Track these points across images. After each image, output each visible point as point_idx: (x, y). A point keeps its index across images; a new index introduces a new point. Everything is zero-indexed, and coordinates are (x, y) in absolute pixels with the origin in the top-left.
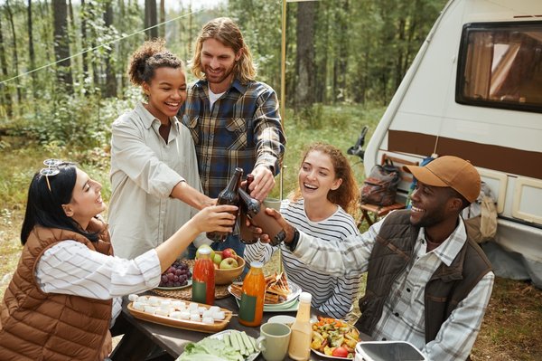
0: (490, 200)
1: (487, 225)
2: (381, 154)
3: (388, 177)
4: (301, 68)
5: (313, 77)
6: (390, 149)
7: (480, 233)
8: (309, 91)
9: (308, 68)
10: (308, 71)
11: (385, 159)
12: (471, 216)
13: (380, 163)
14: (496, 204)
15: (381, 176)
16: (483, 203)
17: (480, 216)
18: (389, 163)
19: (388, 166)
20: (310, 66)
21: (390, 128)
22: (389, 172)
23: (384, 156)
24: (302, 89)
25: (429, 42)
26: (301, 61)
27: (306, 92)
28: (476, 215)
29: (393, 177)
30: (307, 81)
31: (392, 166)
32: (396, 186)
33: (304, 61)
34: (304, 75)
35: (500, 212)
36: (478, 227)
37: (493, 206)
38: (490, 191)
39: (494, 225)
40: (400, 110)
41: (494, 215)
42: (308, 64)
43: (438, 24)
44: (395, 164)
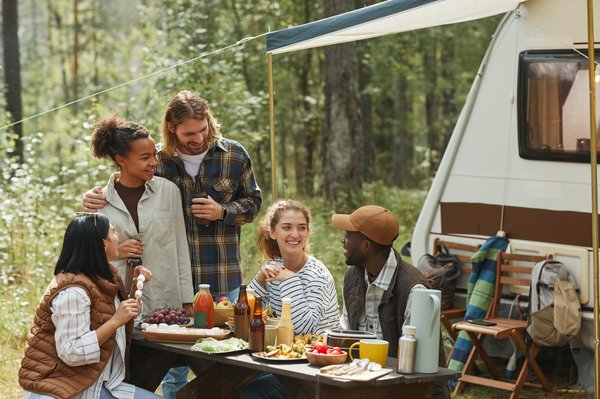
0: (570, 286)
1: (563, 317)
2: (433, 238)
3: (441, 270)
4: (334, 109)
5: (360, 128)
6: (445, 232)
7: (554, 328)
8: (353, 157)
9: (348, 110)
10: (349, 116)
11: (438, 246)
12: (542, 308)
13: (431, 253)
14: (578, 291)
15: (430, 268)
16: (556, 289)
17: (552, 306)
18: (444, 251)
19: (442, 255)
20: (353, 105)
21: (443, 200)
22: (443, 263)
23: (437, 240)
24: (338, 154)
25: (481, 76)
26: (333, 98)
27: (347, 160)
28: (547, 305)
29: (447, 269)
30: (347, 137)
31: (448, 255)
32: (454, 282)
33: (341, 96)
34: (341, 125)
35: (584, 302)
36: (550, 321)
37: (573, 294)
38: (568, 274)
39: (574, 318)
40: (452, 173)
41: (575, 306)
42: (348, 102)
43: (490, 52)
44: (452, 252)
